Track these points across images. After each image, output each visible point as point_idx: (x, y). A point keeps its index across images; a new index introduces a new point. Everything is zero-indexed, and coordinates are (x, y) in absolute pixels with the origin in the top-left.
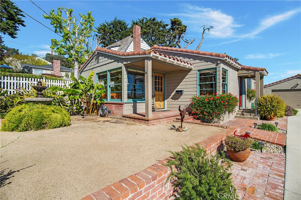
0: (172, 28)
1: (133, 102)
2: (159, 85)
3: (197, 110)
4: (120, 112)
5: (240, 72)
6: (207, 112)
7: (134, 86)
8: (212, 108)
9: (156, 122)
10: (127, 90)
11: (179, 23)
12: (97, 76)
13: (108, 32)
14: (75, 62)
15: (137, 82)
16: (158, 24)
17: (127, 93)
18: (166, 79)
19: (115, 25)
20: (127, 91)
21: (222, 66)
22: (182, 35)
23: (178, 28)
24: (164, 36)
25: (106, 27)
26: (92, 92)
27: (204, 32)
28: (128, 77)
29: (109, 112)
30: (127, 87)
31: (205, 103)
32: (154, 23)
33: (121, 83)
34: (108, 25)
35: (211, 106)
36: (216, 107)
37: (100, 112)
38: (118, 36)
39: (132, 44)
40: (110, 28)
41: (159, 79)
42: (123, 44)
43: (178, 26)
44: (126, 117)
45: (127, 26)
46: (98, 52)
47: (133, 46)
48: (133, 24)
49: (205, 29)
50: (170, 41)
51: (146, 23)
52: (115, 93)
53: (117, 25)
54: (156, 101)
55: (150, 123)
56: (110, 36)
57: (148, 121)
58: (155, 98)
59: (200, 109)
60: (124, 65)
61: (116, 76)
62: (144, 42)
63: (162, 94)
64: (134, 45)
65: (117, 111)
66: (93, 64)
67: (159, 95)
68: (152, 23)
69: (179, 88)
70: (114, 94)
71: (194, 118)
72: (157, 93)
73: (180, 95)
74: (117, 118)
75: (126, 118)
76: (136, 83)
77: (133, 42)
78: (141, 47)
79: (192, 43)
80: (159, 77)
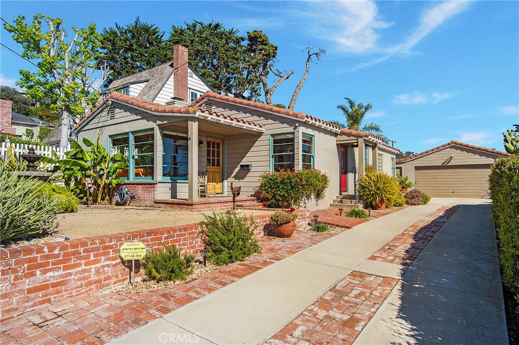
0: (251, 49)
1: (171, 181)
2: (213, 156)
3: (268, 193)
4: (150, 196)
5: (340, 138)
6: (281, 196)
7: (175, 157)
8: (287, 189)
9: (204, 208)
10: (162, 162)
11: (263, 41)
12: (110, 140)
13: (122, 46)
14: (64, 112)
15: (179, 151)
16: (225, 35)
17: (162, 168)
18: (226, 147)
19: (136, 34)
20: (162, 164)
21: (302, 129)
22: (269, 63)
23: (261, 50)
24: (237, 59)
25: (117, 36)
26: (103, 165)
27: (309, 59)
28: (164, 144)
29: (133, 198)
30: (162, 158)
31: (277, 183)
32: (217, 33)
33: (153, 152)
34: (121, 33)
35: (285, 187)
36: (292, 187)
37: (117, 198)
38: (142, 55)
39: (172, 79)
40: (126, 40)
41: (214, 147)
42: (155, 78)
43: (261, 47)
44: (159, 203)
45: (162, 36)
46: (112, 101)
47: (172, 84)
48: (173, 32)
49: (310, 54)
50: (250, 70)
51: (200, 32)
52: (142, 168)
53: (140, 34)
54: (208, 182)
55: (195, 208)
56: (127, 55)
57: (192, 205)
58: (206, 177)
59: (272, 192)
60: (158, 125)
61: (144, 141)
62: (195, 76)
63: (219, 170)
64: (175, 81)
65: (146, 195)
66: (102, 119)
67: (214, 172)
68: (212, 33)
69: (244, 162)
70: (140, 169)
71: (264, 205)
72: (210, 169)
73: (247, 171)
74: (146, 206)
75: (161, 205)
76: (177, 153)
77: (172, 76)
78: (189, 86)
79: (287, 78)
80: (214, 143)
